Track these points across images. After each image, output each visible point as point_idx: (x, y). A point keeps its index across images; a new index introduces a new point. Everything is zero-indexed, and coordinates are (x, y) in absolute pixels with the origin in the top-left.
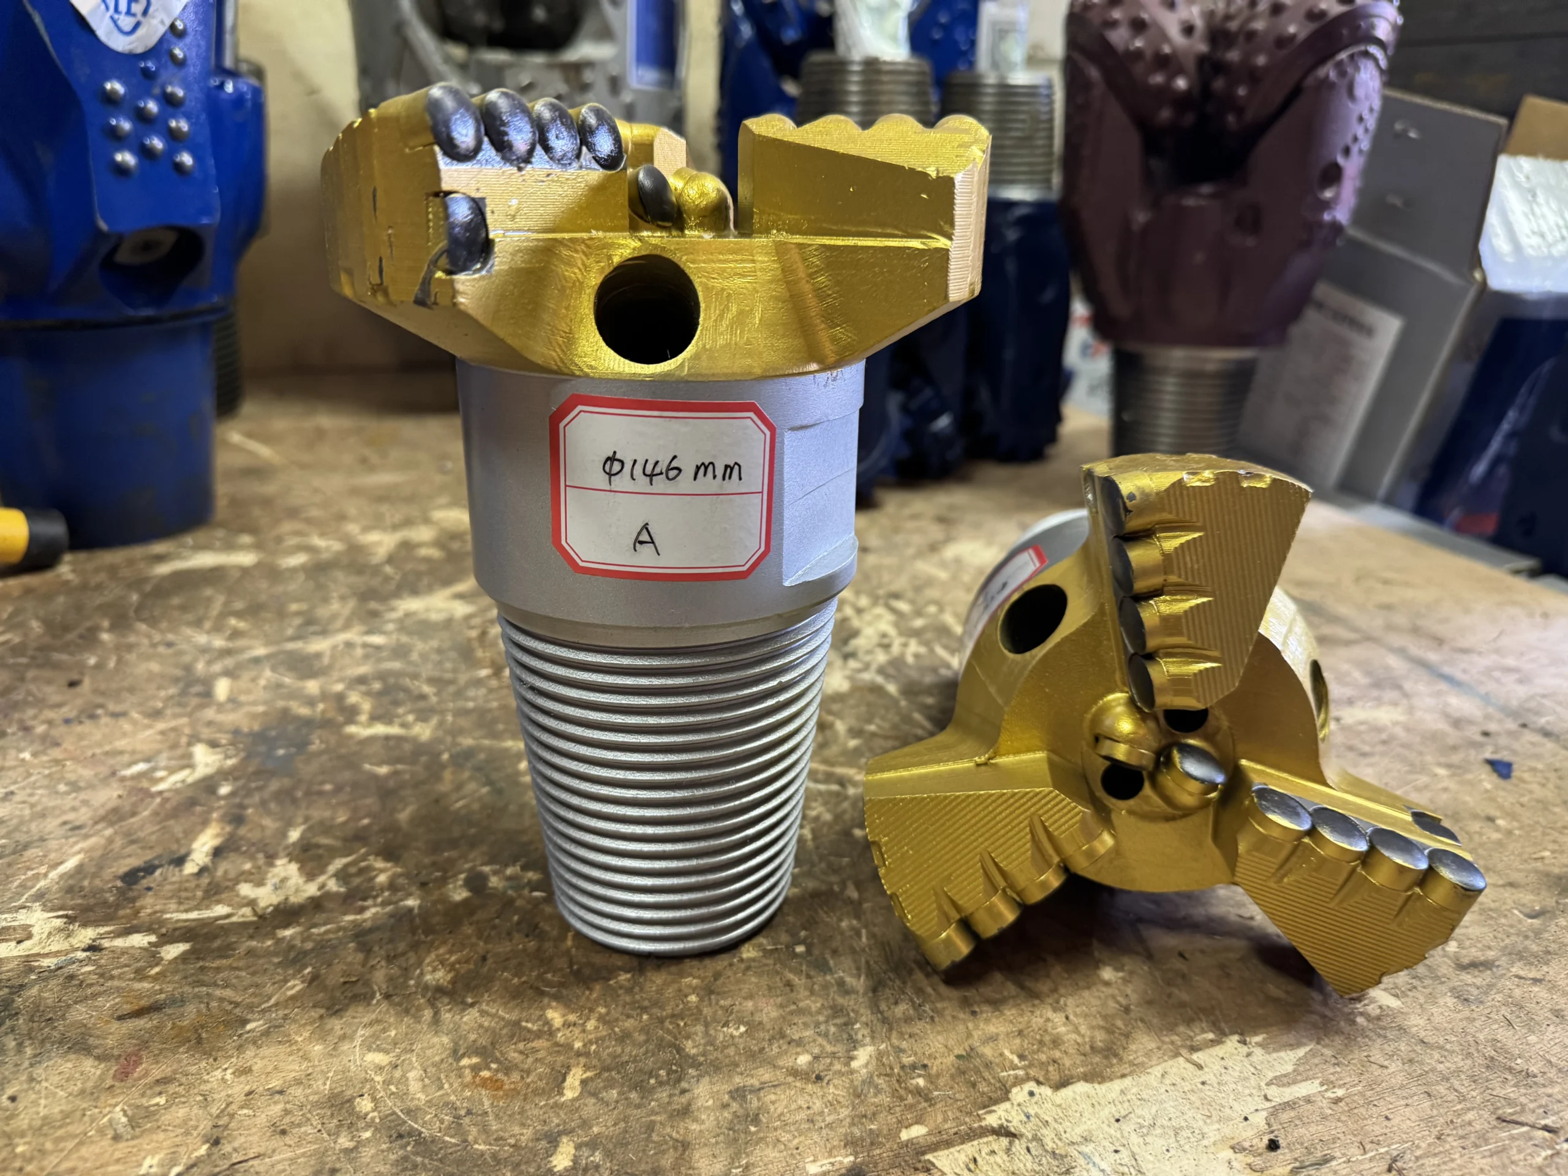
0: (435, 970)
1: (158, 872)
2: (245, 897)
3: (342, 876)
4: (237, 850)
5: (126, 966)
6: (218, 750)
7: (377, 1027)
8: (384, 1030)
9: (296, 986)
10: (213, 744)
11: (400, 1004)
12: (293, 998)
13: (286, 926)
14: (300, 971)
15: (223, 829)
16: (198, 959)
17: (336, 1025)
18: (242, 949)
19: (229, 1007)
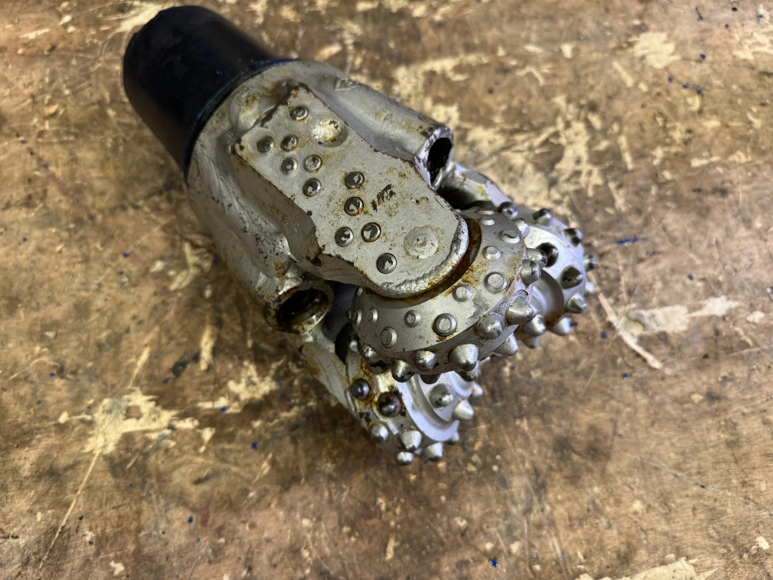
0: (327, 462)
1: (189, 367)
2: (233, 393)
3: (277, 378)
4: (222, 351)
5: (189, 444)
6: (198, 251)
7: (306, 501)
8: (309, 504)
9: (266, 467)
10: (194, 246)
11: (313, 485)
12: (267, 476)
13: (256, 419)
14: (266, 456)
15: (213, 331)
16: (220, 442)
17: (287, 497)
18: (238, 437)
19: (239, 480)
